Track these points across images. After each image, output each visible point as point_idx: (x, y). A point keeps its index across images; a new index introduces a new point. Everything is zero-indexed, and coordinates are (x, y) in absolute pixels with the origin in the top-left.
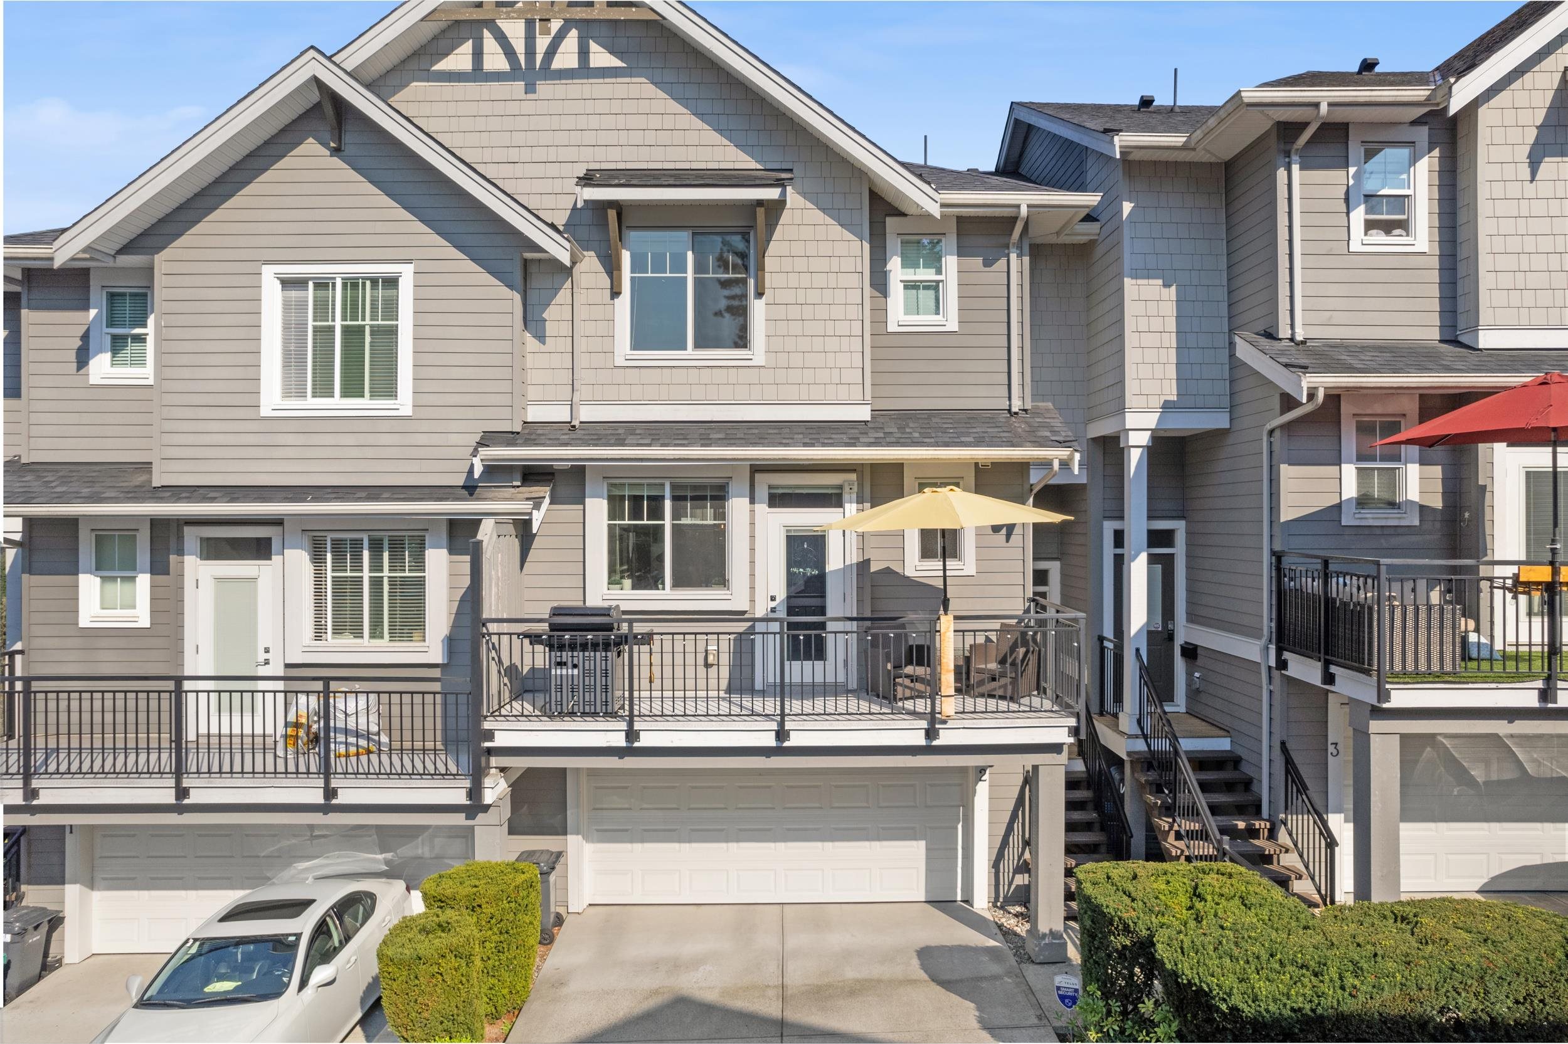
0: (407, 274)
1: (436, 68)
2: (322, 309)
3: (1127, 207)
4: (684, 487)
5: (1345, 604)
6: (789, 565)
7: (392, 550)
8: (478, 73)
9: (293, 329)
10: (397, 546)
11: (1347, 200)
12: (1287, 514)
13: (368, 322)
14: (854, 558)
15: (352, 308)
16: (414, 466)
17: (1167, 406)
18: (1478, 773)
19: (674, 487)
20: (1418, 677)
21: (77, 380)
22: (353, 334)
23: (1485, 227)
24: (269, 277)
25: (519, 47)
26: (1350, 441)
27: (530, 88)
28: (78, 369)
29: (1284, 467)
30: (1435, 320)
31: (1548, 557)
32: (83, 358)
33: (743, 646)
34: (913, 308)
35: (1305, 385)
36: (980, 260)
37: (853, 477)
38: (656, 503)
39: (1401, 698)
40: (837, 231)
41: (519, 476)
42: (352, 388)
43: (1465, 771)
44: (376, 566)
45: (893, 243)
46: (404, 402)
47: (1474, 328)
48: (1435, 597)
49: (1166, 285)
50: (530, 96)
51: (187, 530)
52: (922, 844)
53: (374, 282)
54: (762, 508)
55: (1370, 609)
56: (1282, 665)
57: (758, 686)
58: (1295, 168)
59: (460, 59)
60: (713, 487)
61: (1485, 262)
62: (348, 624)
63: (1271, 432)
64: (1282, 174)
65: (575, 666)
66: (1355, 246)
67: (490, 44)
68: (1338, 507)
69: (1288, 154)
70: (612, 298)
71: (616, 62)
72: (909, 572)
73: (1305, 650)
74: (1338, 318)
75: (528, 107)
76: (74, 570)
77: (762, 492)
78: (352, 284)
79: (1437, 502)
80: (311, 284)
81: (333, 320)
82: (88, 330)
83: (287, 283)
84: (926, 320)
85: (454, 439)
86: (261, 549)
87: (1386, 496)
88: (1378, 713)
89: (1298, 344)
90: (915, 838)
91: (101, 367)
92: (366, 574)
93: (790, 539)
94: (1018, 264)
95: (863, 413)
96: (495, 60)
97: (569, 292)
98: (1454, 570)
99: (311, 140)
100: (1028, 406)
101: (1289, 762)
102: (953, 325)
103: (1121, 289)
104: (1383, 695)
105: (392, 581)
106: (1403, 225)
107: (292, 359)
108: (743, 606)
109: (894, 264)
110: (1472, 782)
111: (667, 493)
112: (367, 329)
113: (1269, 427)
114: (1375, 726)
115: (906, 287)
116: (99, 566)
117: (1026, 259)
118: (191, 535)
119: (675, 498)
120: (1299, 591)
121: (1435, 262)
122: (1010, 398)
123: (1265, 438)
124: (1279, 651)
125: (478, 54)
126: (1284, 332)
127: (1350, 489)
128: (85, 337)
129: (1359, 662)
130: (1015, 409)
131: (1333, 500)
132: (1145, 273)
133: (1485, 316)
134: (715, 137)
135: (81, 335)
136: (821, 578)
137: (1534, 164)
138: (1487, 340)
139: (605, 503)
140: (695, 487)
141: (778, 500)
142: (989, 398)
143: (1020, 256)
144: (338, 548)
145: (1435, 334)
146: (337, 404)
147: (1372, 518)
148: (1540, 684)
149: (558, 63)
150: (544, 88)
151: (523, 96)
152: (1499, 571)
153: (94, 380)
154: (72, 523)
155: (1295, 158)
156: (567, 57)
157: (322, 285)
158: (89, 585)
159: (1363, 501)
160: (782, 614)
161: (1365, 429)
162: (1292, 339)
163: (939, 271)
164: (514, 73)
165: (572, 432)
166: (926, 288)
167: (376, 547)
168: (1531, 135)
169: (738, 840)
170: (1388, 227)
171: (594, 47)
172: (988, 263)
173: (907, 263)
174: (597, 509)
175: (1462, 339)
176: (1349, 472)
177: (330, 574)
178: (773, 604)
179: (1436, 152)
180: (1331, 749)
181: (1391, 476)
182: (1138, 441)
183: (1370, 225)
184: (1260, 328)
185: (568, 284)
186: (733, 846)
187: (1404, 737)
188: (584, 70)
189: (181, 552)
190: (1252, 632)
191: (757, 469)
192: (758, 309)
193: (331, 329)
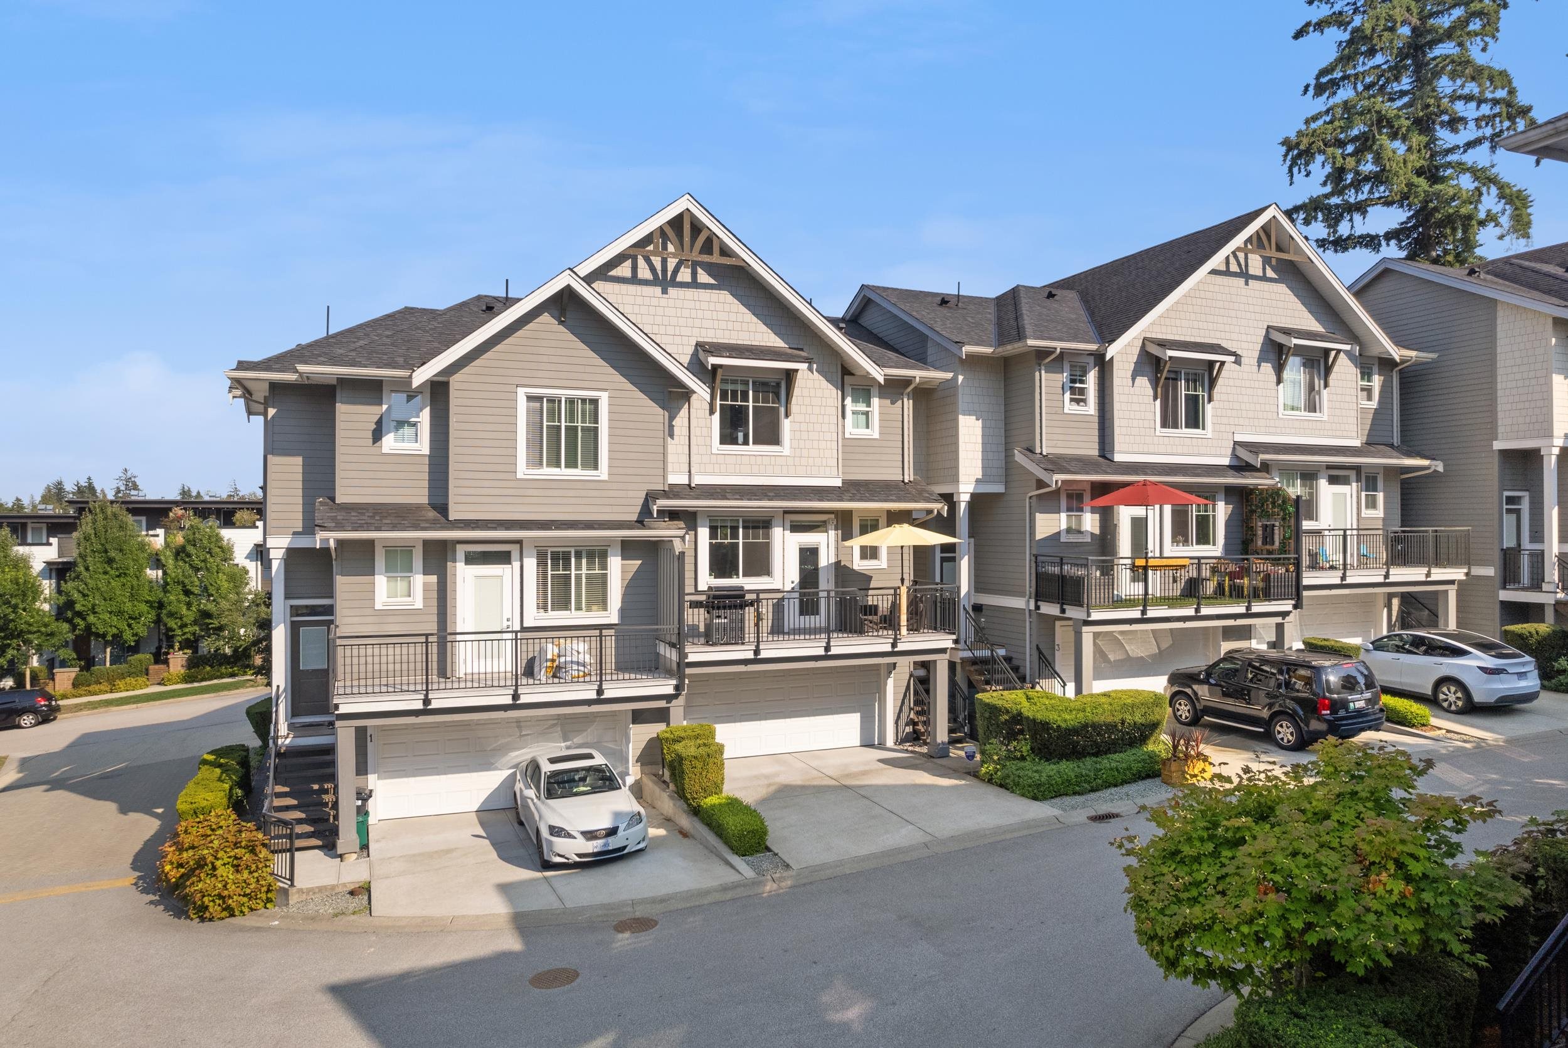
0: (604, 399)
1: (610, 274)
2: (553, 414)
3: (961, 378)
4: (748, 521)
5: (1071, 577)
6: (801, 564)
7: (588, 558)
8: (634, 280)
9: (535, 428)
10: (591, 556)
11: (1063, 388)
12: (1039, 536)
13: (580, 424)
14: (832, 560)
15: (571, 416)
16: (608, 509)
17: (978, 481)
18: (1112, 657)
19: (744, 521)
20: (1101, 607)
21: (373, 450)
22: (572, 431)
23: (1117, 406)
24: (522, 393)
25: (658, 266)
26: (1064, 503)
27: (665, 292)
28: (374, 443)
29: (1037, 514)
30: (1096, 446)
31: (1144, 556)
32: (377, 435)
33: (779, 607)
34: (856, 425)
35: (1054, 479)
36: (889, 401)
37: (833, 516)
38: (735, 529)
39: (1096, 616)
40: (824, 383)
41: (667, 515)
42: (572, 463)
43: (1106, 656)
44: (578, 568)
45: (848, 389)
46: (603, 472)
47: (1112, 451)
48: (1098, 573)
49: (978, 419)
50: (664, 296)
51: (458, 546)
52: (859, 714)
53: (584, 401)
54: (787, 532)
55: (1084, 578)
56: (1037, 608)
57: (786, 630)
58: (1043, 372)
59: (624, 270)
60: (764, 522)
61: (1117, 423)
62: (562, 603)
63: (1030, 497)
64: (1037, 374)
65: (725, 618)
66: (1066, 411)
67: (641, 262)
68: (1059, 533)
69: (1040, 365)
70: (710, 415)
71: (712, 281)
72: (856, 567)
73: (1049, 599)
74: (1060, 444)
75: (663, 302)
76: (372, 572)
77: (788, 525)
78: (571, 402)
79: (1097, 531)
80: (545, 399)
81: (559, 421)
82: (381, 418)
83: (530, 398)
84: (862, 432)
85: (631, 494)
86: (504, 558)
87: (1077, 528)
88: (1087, 623)
89: (1044, 456)
90: (855, 712)
91: (389, 443)
92: (573, 572)
93: (801, 549)
94: (908, 404)
95: (838, 483)
96: (644, 273)
97: (687, 410)
98: (1103, 561)
99: (546, 314)
100: (912, 479)
101: (1040, 652)
102: (876, 435)
103: (956, 420)
104: (1089, 615)
105: (588, 577)
106: (1084, 401)
107: (534, 443)
108: (780, 587)
109: (848, 400)
110: (1109, 661)
111: (741, 525)
112: (580, 428)
113: (1030, 495)
114: (1085, 629)
115: (853, 413)
116: (390, 568)
117: (911, 401)
118: (461, 550)
119: (744, 528)
120: (1046, 574)
121: (1096, 419)
122: (903, 475)
123: (1027, 500)
124: (1036, 601)
125: (634, 268)
126: (1038, 451)
127: (1064, 526)
128: (379, 423)
129: (1078, 602)
130: (906, 481)
131: (1056, 530)
132: (968, 413)
133: (1117, 447)
134: (763, 328)
135: (375, 420)
136: (816, 569)
137: (1133, 380)
138: (1118, 458)
139: (708, 530)
140: (753, 521)
141: (796, 528)
142: (894, 475)
143: (908, 399)
144: (555, 557)
145: (1096, 453)
146: (563, 472)
147: (1073, 538)
148: (1141, 608)
149: (679, 279)
150: (672, 291)
151: (661, 295)
152: (1122, 561)
153: (385, 450)
154: (371, 543)
155: (1043, 367)
156: (685, 275)
157: (551, 400)
158: (381, 581)
159: (1069, 531)
160: (797, 589)
161: (1070, 496)
162: (1041, 454)
163: (869, 405)
164: (655, 282)
165: (690, 490)
166: (862, 414)
167: (578, 555)
168: (1132, 366)
169: (766, 719)
170: (1078, 401)
171: (700, 270)
172: (893, 403)
173: (855, 401)
174: (704, 533)
175: (1108, 456)
176: (1063, 516)
177: (550, 572)
178: (793, 585)
179: (1097, 368)
180: (1056, 647)
181: (1079, 518)
182: (964, 498)
183: (1072, 400)
184: (1025, 446)
185: (686, 405)
186: (763, 722)
187: (1094, 633)
188: (694, 284)
189: (454, 561)
190: (1020, 594)
191: (787, 512)
192: (786, 425)
193: (559, 427)
